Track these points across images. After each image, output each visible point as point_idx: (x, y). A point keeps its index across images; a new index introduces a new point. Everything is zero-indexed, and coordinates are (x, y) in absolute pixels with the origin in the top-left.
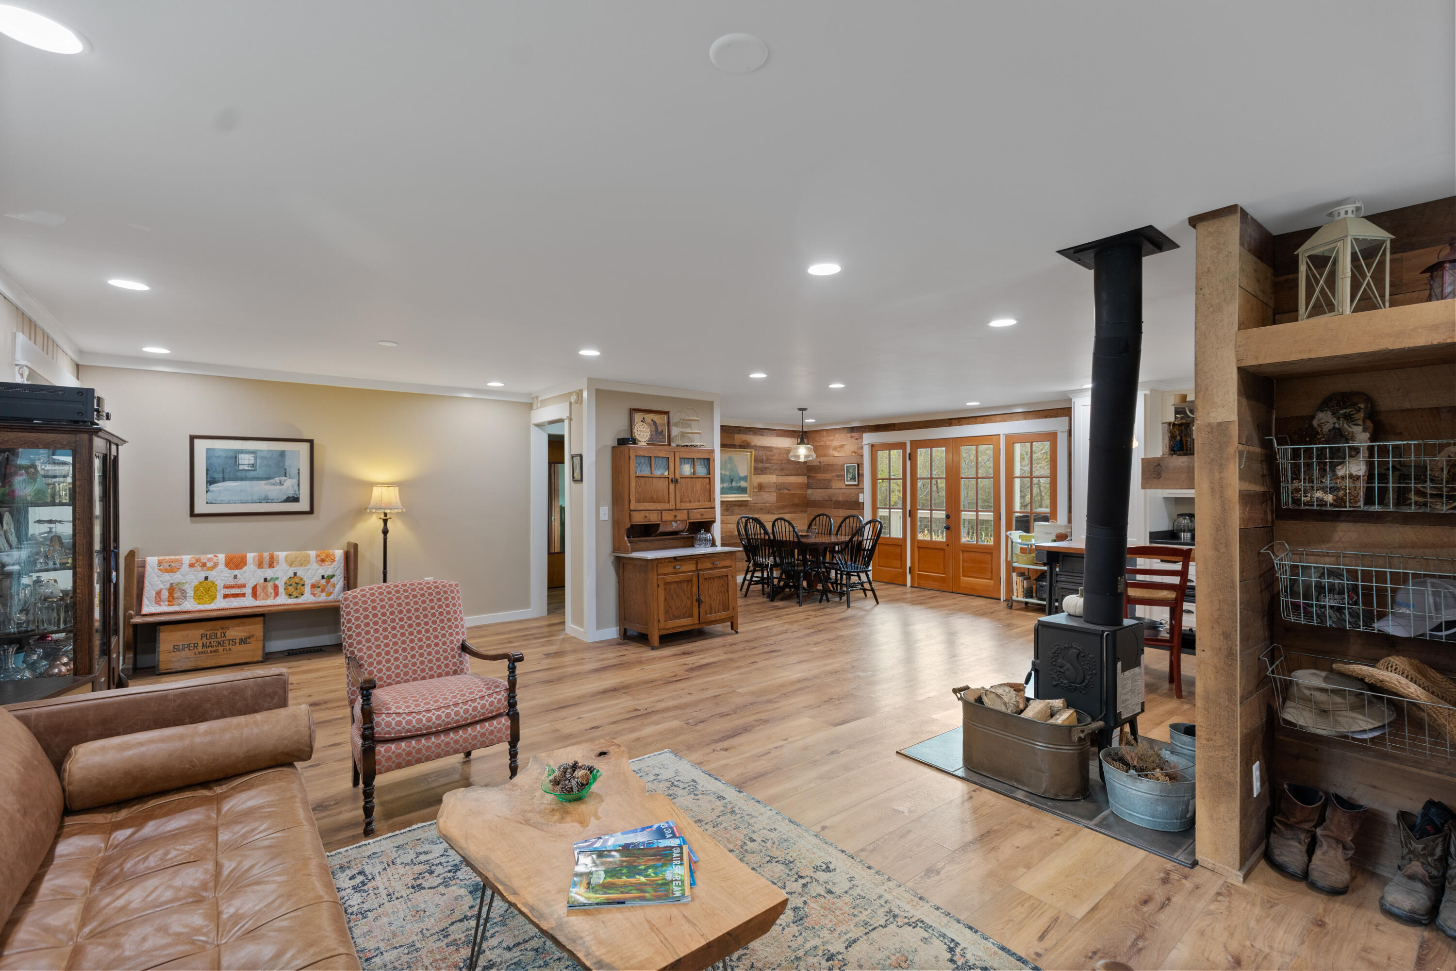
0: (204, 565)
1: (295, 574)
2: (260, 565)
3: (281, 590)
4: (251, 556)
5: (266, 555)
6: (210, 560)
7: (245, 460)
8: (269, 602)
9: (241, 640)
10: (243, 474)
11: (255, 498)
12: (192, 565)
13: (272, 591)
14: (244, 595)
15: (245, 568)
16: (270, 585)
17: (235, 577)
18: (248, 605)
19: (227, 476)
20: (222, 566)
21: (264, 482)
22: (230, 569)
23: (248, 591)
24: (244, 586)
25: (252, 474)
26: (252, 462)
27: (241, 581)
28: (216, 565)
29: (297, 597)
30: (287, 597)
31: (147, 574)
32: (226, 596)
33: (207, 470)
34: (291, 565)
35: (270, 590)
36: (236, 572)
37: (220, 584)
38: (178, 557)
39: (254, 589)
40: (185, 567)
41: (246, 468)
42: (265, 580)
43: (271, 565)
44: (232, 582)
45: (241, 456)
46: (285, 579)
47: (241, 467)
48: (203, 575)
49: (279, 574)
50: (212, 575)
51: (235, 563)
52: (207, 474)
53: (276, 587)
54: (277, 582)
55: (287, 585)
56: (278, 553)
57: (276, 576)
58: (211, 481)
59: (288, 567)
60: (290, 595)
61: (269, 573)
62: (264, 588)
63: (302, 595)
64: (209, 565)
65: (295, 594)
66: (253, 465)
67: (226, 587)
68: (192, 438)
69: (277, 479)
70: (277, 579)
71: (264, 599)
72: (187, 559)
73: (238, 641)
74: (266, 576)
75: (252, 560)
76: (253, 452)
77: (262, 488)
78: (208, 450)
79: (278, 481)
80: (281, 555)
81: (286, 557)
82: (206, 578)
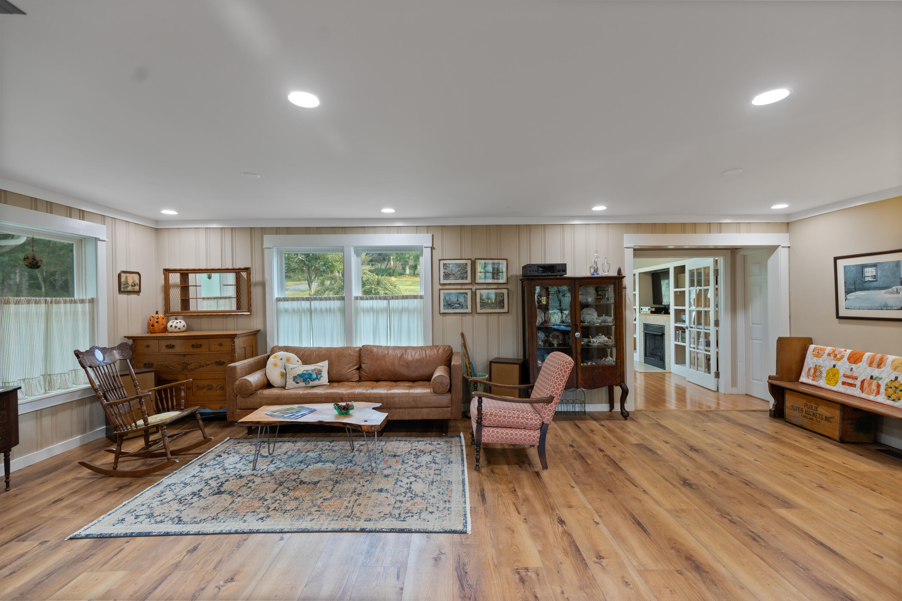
0: (835, 356)
1: (896, 378)
2: (871, 364)
3: (882, 389)
4: (867, 355)
5: (879, 355)
6: (840, 352)
7: (870, 272)
8: (872, 397)
9: (826, 417)
10: (867, 285)
11: (878, 305)
12: (829, 355)
13: (876, 388)
14: (854, 385)
15: (860, 364)
16: (874, 383)
17: (852, 369)
18: (857, 395)
19: (857, 287)
20: (845, 359)
21: (883, 291)
22: (850, 362)
23: (858, 383)
24: (856, 378)
25: (875, 284)
26: (874, 274)
27: (855, 374)
28: (842, 357)
29: (894, 400)
30: (886, 398)
31: (807, 355)
32: (844, 383)
33: (845, 283)
34: (895, 369)
35: (874, 387)
36: (854, 366)
37: (841, 373)
38: (825, 347)
39: (863, 382)
40: (826, 354)
41: (870, 279)
42: (872, 377)
43: (879, 366)
44: (849, 373)
45: (866, 270)
46: (887, 380)
47: (867, 279)
48: (834, 363)
49: (883, 375)
50: (839, 364)
51: (855, 359)
52: (845, 286)
53: (879, 386)
54: (880, 382)
55: (888, 387)
56: (889, 356)
57: (880, 376)
58: (848, 292)
59: (892, 371)
60: (889, 397)
61: (876, 372)
62: (870, 384)
63: (899, 399)
64: (838, 356)
65: (893, 397)
66: (875, 277)
67: (845, 376)
68: (836, 259)
69: (894, 288)
70: (881, 379)
71: (868, 394)
72: (829, 349)
73: (824, 417)
74: (873, 374)
75: (866, 358)
76: (874, 265)
77: (882, 296)
78: (845, 267)
79: (895, 290)
80: (891, 358)
81: (893, 361)
82: (834, 366)
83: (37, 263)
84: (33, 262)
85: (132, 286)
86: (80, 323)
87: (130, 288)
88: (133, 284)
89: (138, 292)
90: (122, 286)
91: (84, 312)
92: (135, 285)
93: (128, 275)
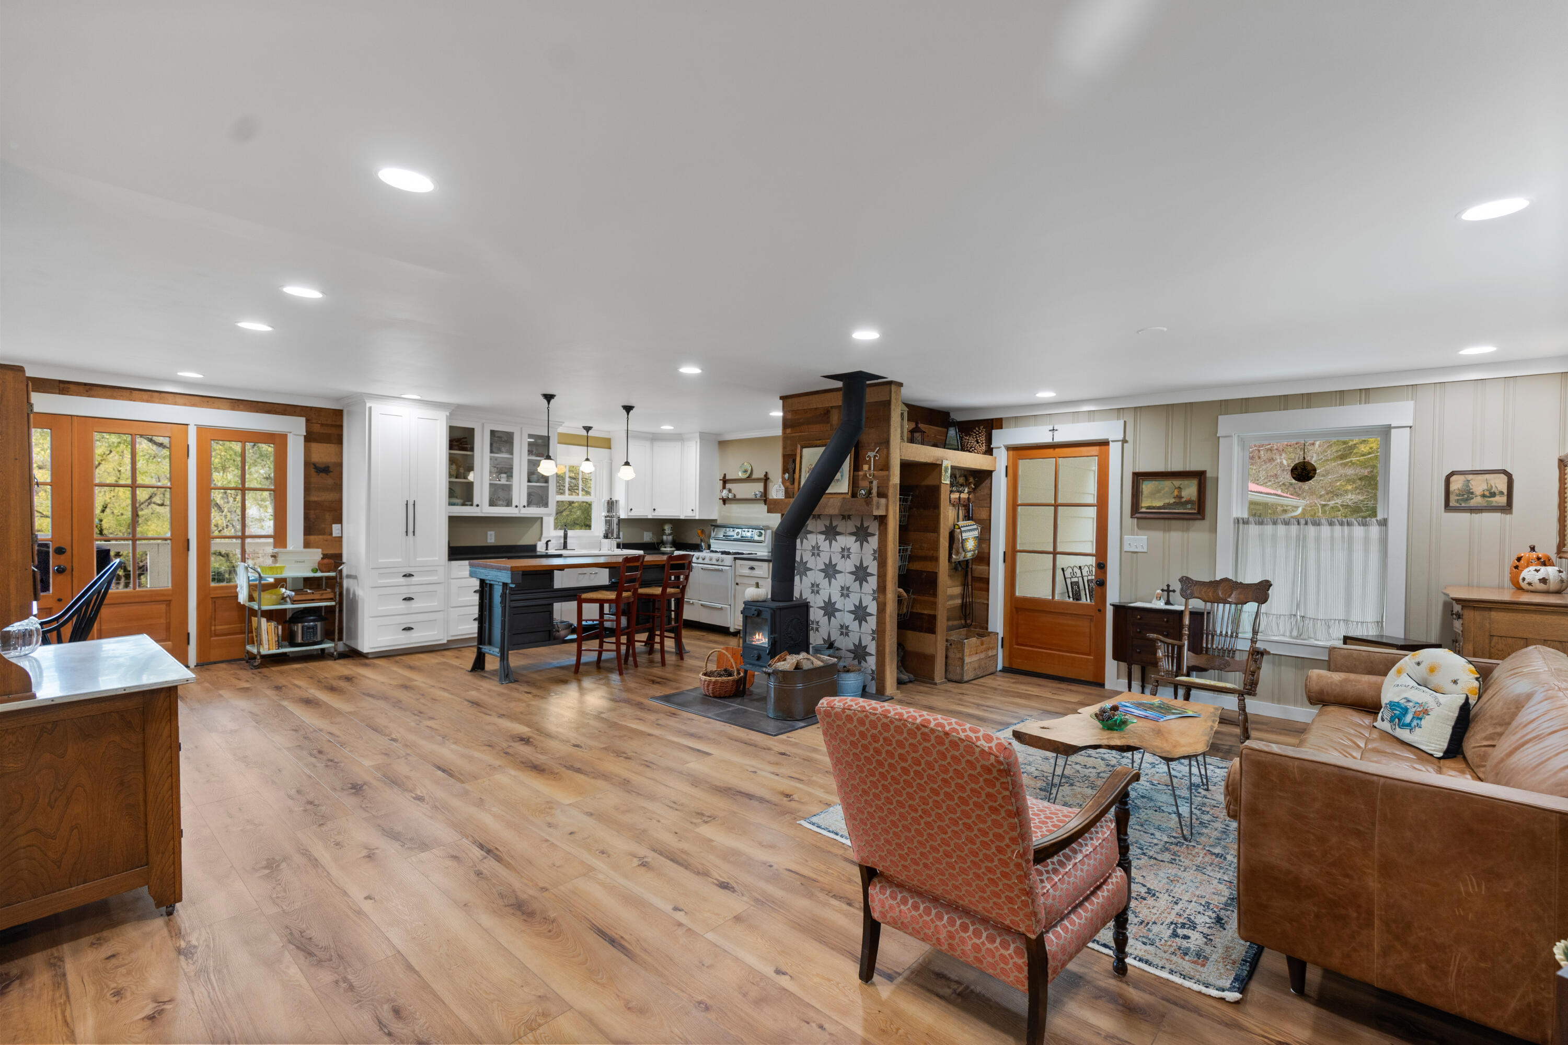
83: (1308, 473)
84: (1302, 472)
85: (1484, 496)
86: (1358, 555)
87: (1477, 501)
88: (1487, 493)
89: (1508, 508)
90: (1453, 498)
91: (1367, 540)
92: (1493, 495)
93: (1470, 477)
